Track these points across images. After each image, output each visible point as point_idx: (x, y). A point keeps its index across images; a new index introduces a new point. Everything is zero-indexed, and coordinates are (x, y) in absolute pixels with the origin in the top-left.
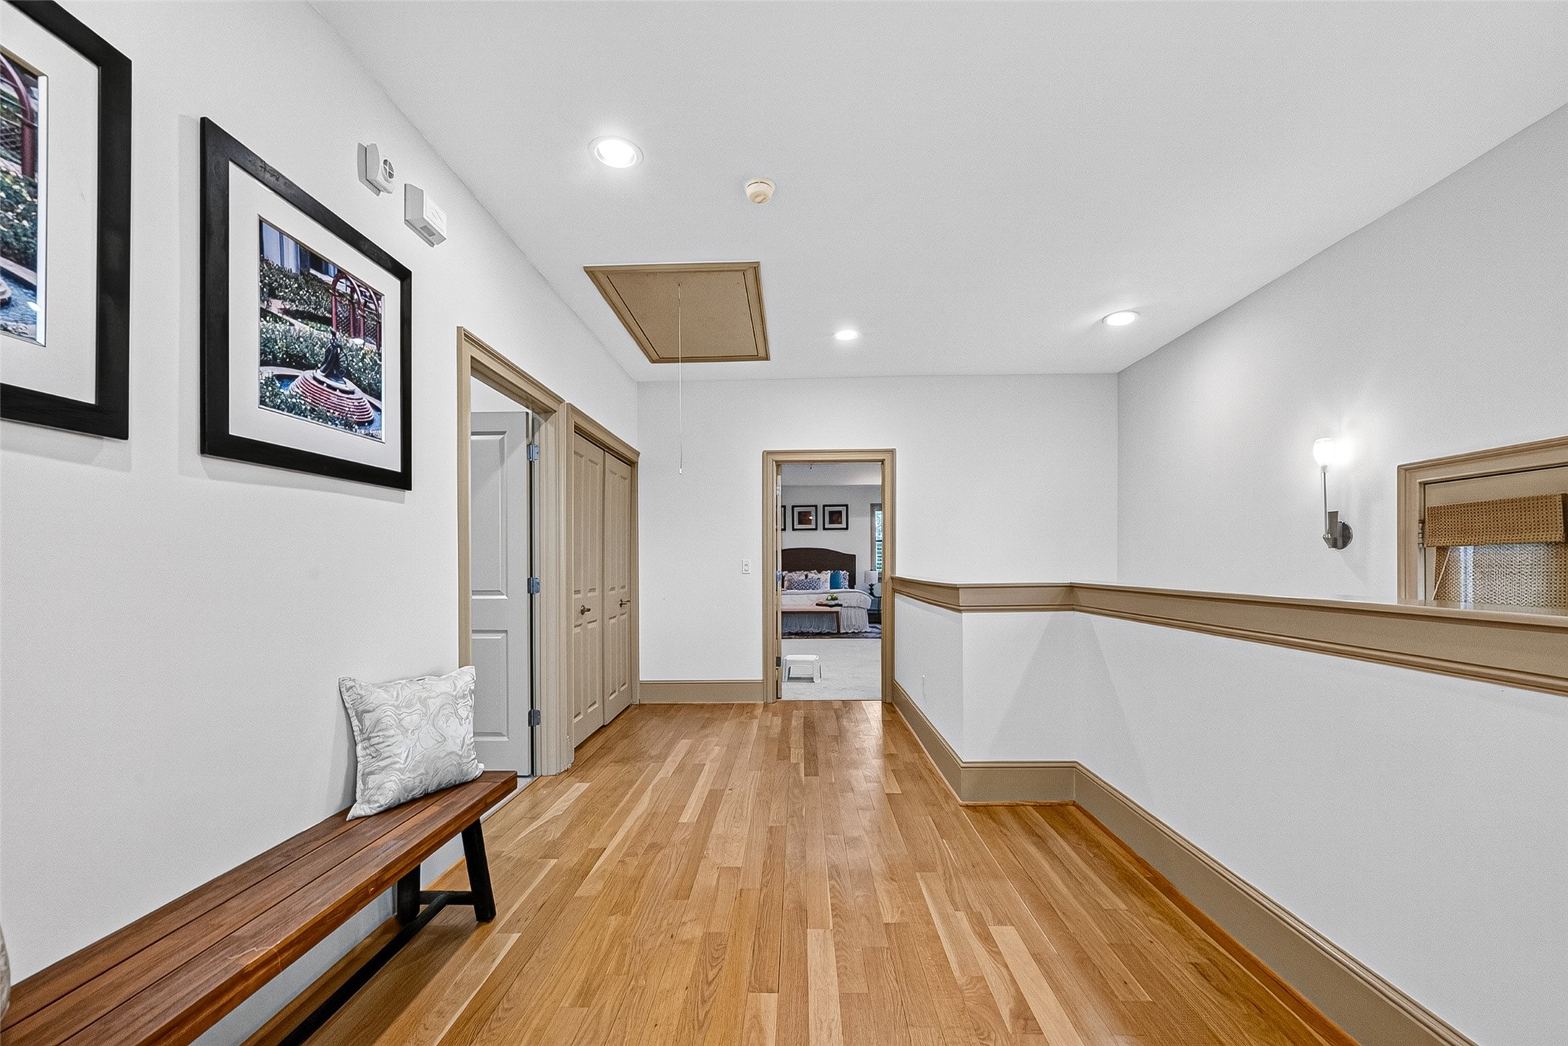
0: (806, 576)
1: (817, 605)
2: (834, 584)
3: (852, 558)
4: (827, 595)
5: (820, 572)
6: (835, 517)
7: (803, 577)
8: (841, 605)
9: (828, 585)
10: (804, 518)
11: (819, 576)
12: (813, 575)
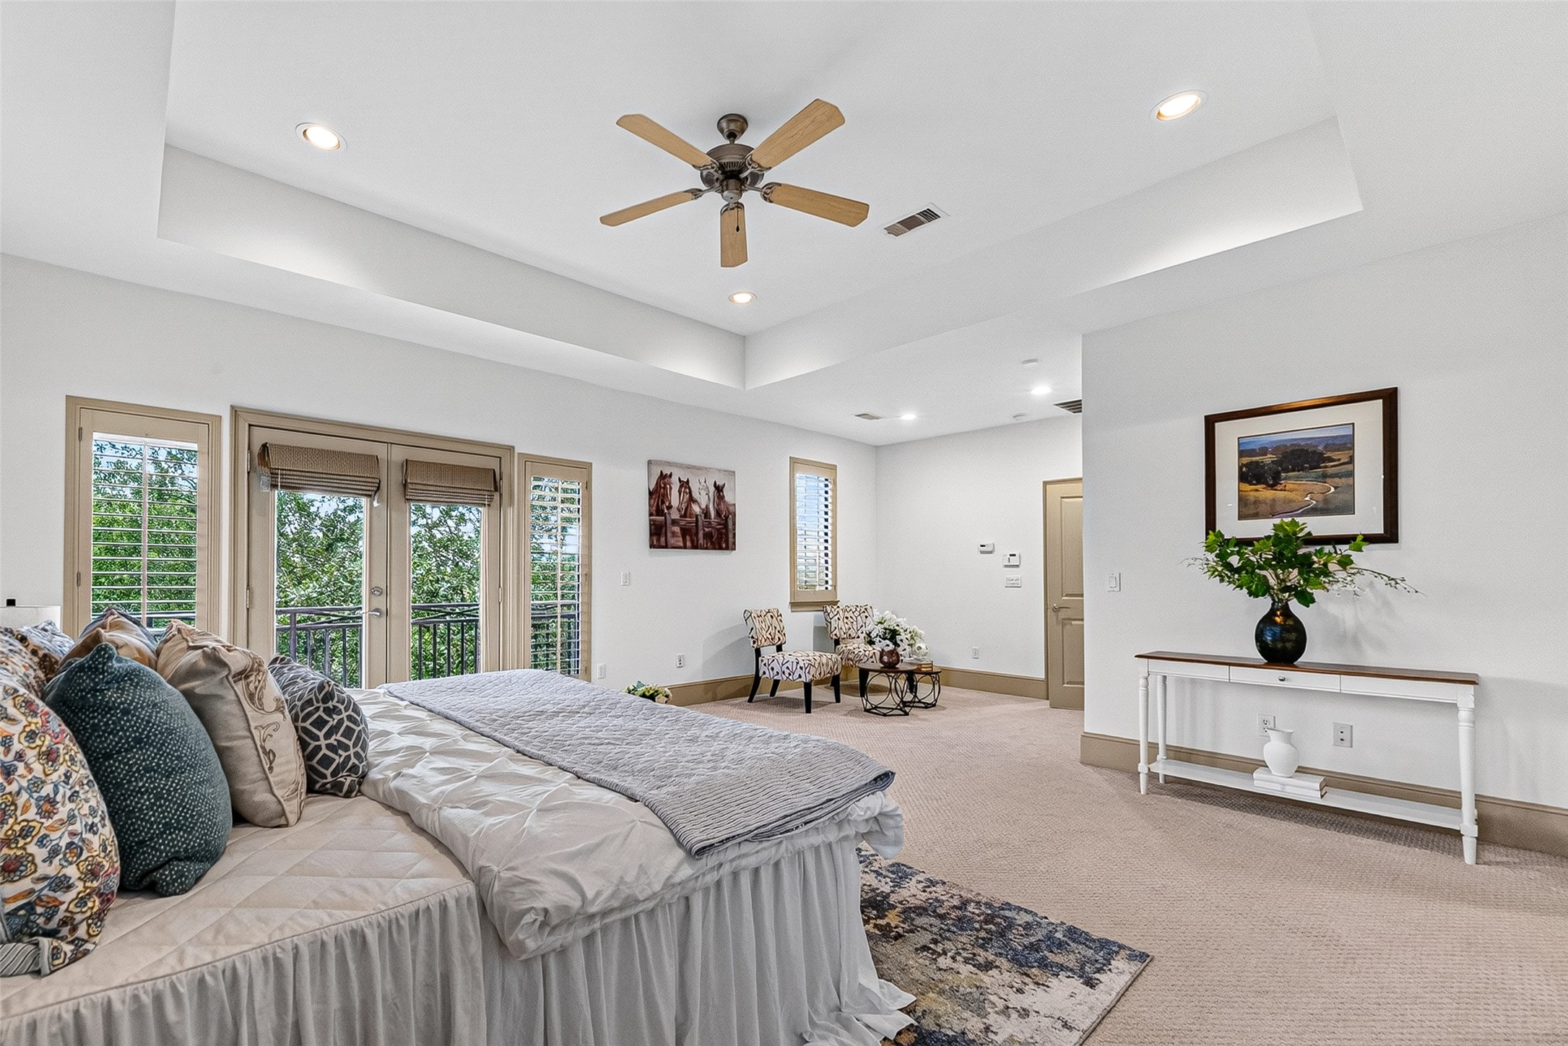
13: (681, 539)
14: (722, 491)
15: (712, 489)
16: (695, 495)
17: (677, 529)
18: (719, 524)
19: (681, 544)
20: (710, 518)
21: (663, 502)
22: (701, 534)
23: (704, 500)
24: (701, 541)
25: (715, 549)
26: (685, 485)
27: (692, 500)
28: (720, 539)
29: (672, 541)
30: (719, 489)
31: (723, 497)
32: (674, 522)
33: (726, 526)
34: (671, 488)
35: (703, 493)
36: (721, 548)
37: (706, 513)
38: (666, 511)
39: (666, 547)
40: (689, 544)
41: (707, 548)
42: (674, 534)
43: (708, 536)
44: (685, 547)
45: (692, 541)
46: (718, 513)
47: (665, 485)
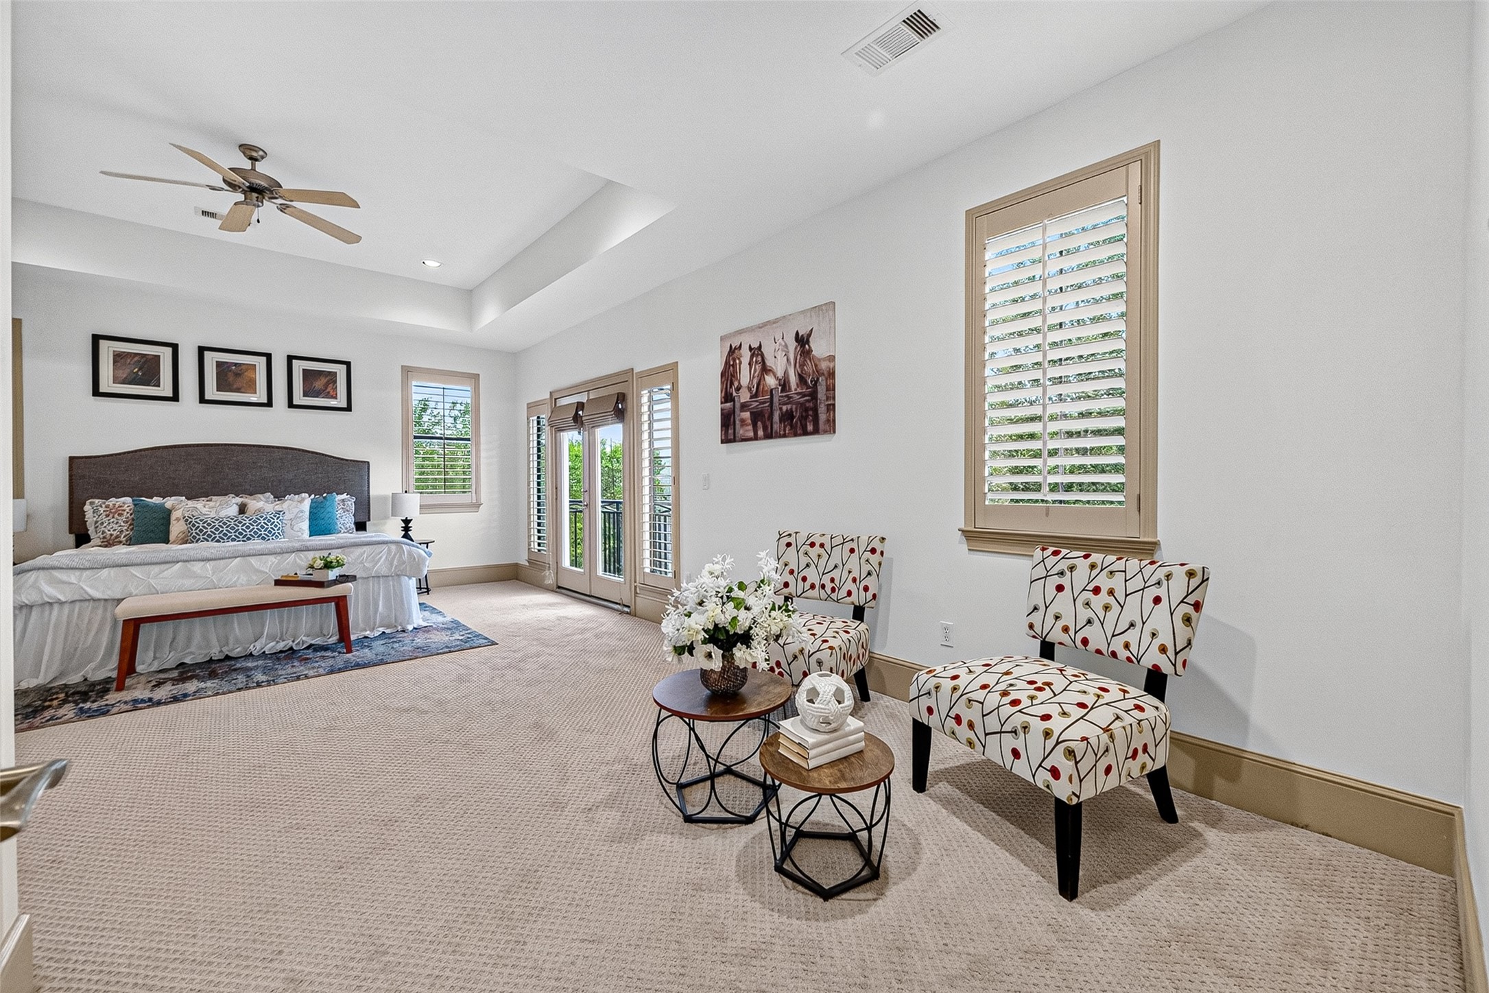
0: (242, 509)
1: (278, 583)
2: (320, 525)
3: (362, 467)
4: (311, 555)
5: (279, 496)
6: (319, 384)
7: (233, 510)
8: (352, 578)
9: (305, 525)
10: (231, 377)
11: (278, 506)
12: (261, 504)
13: (750, 427)
14: (808, 342)
15: (792, 344)
16: (770, 362)
17: (746, 415)
18: (804, 395)
19: (751, 434)
20: (790, 390)
21: (732, 383)
22: (776, 417)
23: (781, 363)
24: (776, 427)
25: (796, 435)
26: (757, 352)
27: (765, 370)
28: (804, 419)
29: (741, 432)
30: (802, 341)
31: (810, 351)
32: (744, 407)
33: (814, 395)
34: (740, 363)
35: (780, 355)
36: (805, 433)
37: (784, 385)
38: (734, 394)
39: (734, 440)
40: (760, 433)
41: (784, 436)
42: (743, 421)
43: (787, 417)
44: (756, 438)
45: (765, 429)
46: (802, 379)
47: (734, 360)
